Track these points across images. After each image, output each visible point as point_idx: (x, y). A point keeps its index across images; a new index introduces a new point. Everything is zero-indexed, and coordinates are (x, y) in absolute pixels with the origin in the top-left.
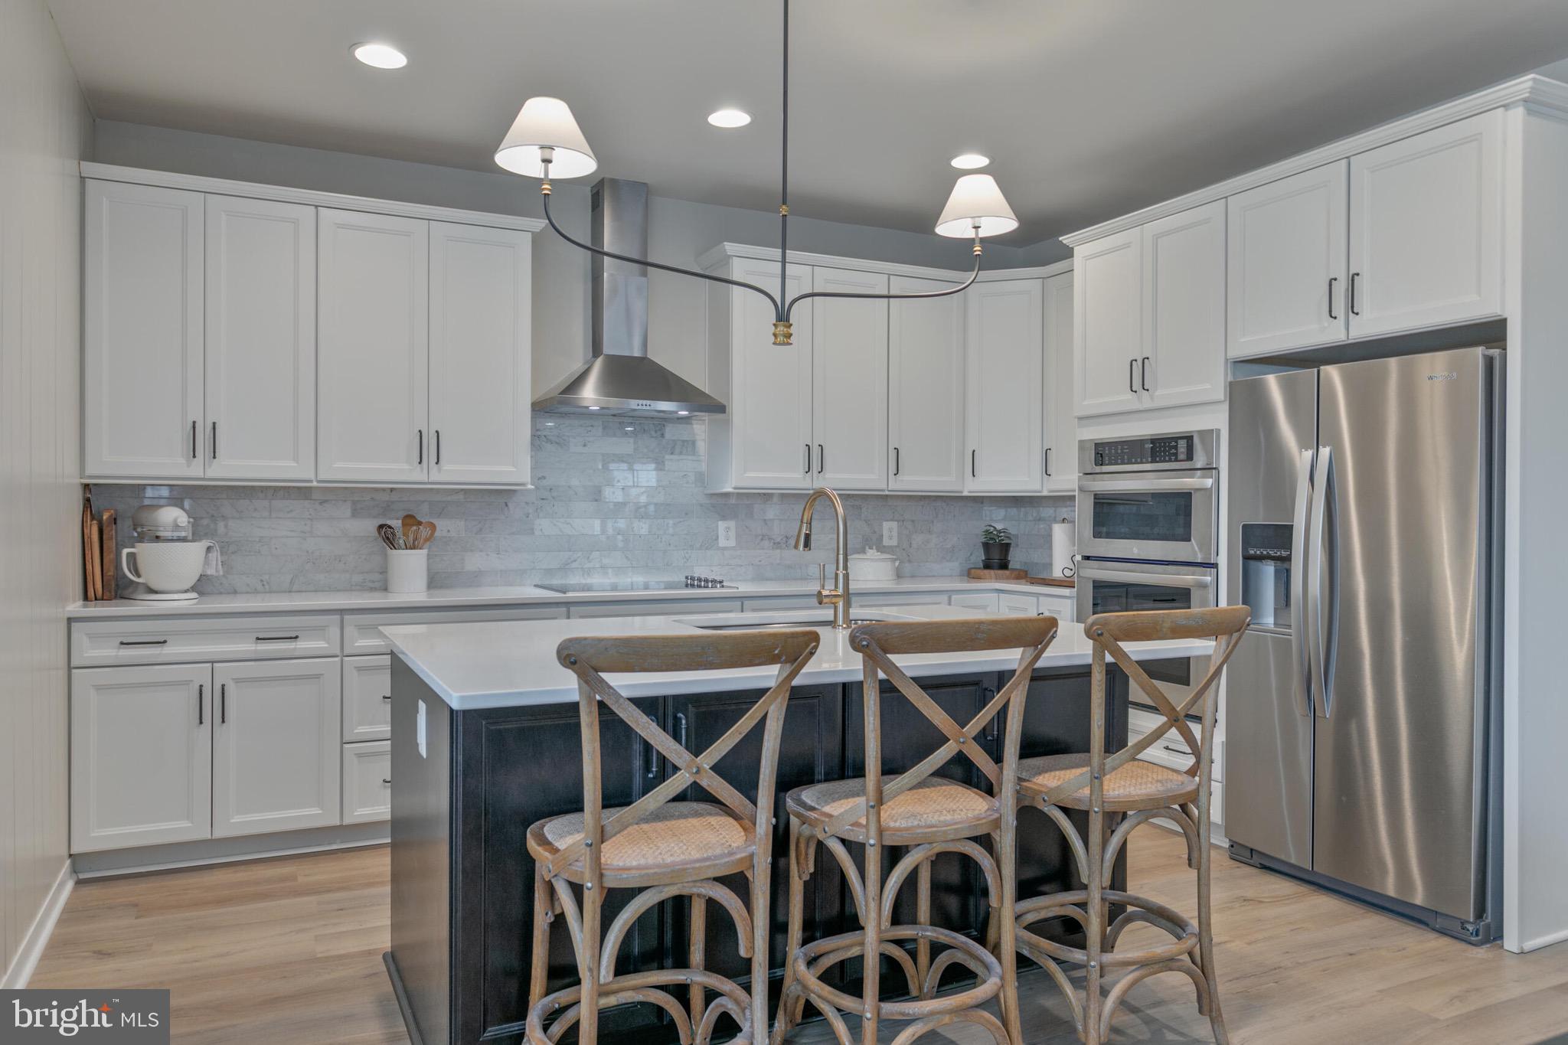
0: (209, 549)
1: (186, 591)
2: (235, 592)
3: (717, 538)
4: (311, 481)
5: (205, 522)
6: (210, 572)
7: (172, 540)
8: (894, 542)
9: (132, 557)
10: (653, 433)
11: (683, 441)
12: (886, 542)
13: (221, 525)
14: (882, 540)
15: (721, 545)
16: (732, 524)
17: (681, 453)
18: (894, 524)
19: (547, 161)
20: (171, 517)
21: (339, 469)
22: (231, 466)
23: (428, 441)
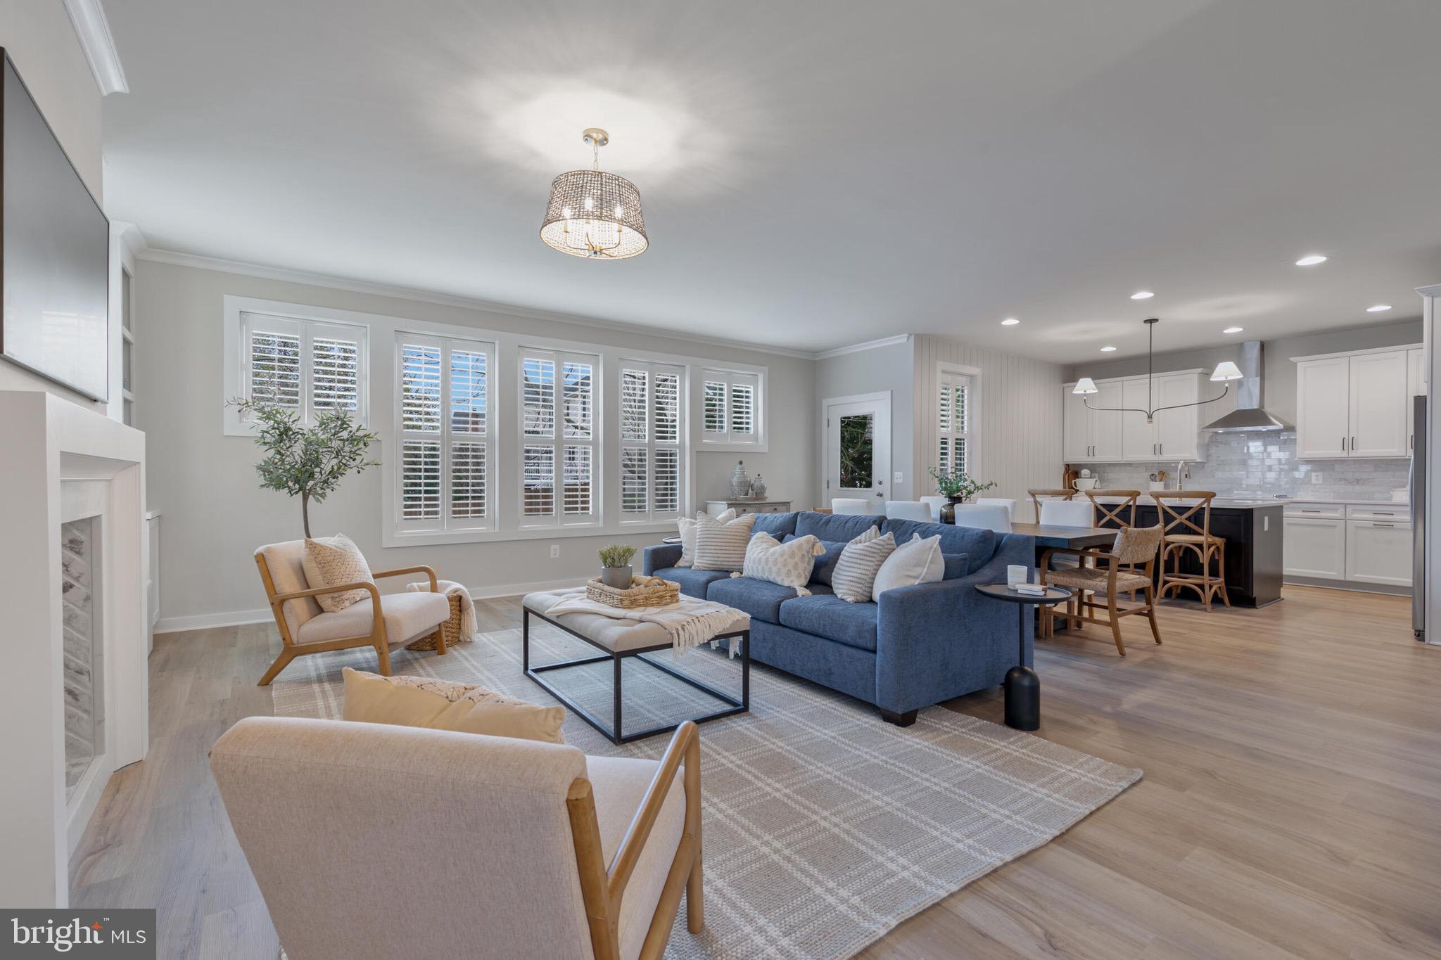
0: (1096, 481)
3: (1310, 480)
4: (1121, 461)
7: (1084, 478)
9: (1075, 483)
10: (1274, 437)
11: (1291, 439)
13: (1106, 474)
15: (1313, 482)
16: (1320, 474)
17: (1289, 444)
19: (1085, 392)
20: (1085, 472)
21: (1129, 457)
22: (1099, 458)
23: (1158, 447)
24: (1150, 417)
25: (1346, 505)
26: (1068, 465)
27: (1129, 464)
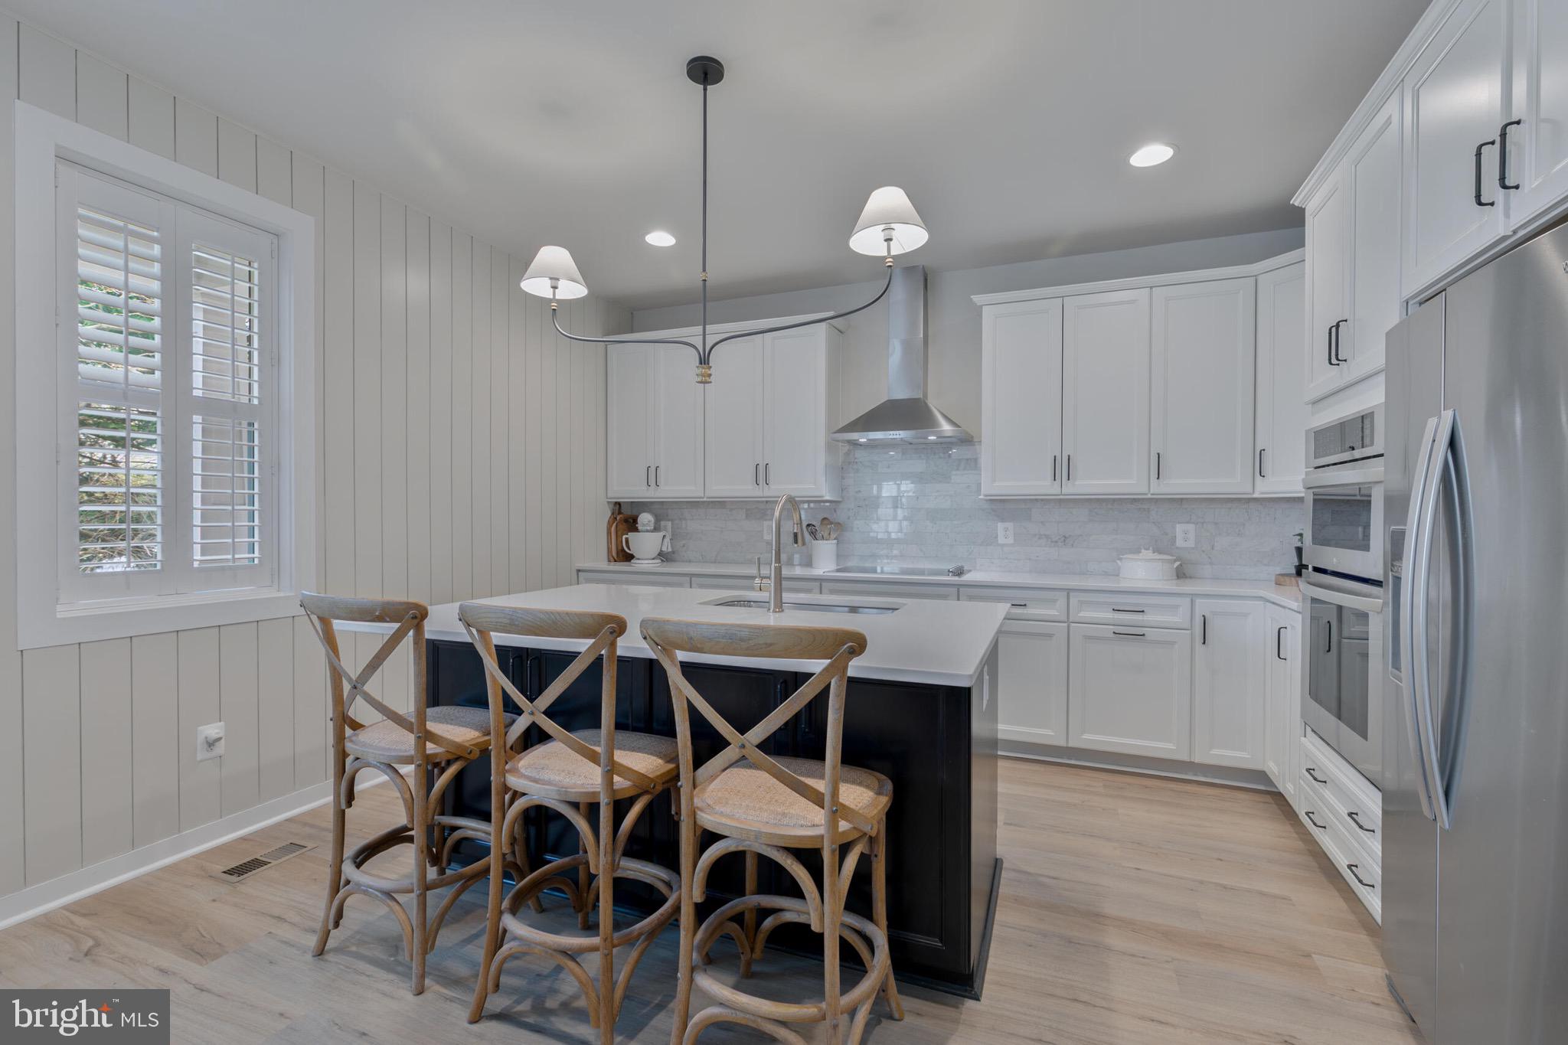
0: (664, 536)
1: (653, 559)
2: (690, 561)
3: (996, 537)
4: (703, 498)
5: (676, 522)
6: (664, 549)
7: (644, 532)
8: (1191, 544)
9: (628, 540)
10: (942, 455)
11: (967, 460)
12: (1180, 543)
14: (1175, 542)
15: (1000, 542)
16: (1010, 525)
17: (965, 469)
18: (1191, 527)
19: (555, 288)
20: (645, 519)
21: (718, 489)
22: (669, 490)
23: (761, 469)
24: (704, 360)
25: (1069, 591)
26: (619, 504)
27: (719, 504)
